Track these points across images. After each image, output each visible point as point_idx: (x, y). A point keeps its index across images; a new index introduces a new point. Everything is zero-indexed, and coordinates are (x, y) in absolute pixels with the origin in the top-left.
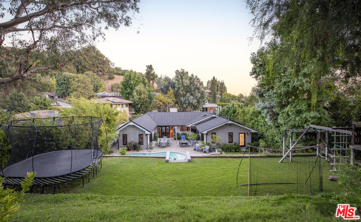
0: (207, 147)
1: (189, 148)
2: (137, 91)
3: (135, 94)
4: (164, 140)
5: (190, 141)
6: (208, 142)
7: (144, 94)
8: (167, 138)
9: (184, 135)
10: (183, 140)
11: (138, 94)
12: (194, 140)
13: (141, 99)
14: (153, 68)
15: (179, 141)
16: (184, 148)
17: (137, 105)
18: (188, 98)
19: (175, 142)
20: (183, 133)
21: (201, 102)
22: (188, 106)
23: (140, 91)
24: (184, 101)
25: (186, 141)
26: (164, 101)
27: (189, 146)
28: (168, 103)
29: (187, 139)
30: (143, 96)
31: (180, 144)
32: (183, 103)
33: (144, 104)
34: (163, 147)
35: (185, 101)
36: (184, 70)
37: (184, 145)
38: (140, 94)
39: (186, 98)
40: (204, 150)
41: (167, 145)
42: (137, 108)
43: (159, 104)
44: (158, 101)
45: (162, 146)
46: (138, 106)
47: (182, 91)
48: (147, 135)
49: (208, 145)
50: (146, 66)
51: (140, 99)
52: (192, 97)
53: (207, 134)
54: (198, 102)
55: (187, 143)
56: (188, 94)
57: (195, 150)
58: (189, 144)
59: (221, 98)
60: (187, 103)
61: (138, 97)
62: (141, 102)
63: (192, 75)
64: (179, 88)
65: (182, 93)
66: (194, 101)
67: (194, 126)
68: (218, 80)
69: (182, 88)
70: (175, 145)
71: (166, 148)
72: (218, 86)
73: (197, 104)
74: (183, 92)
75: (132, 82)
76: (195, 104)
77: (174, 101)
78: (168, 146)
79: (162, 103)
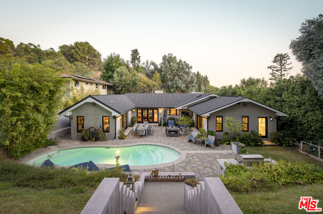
0: (212, 139)
1: (180, 138)
2: (118, 72)
3: (115, 75)
4: (143, 127)
5: (181, 127)
6: (210, 129)
7: (126, 76)
8: (148, 124)
9: (172, 120)
10: (170, 127)
11: (119, 76)
12: (186, 127)
13: (122, 81)
14: (139, 52)
15: (165, 127)
16: (173, 138)
17: (118, 87)
18: (176, 82)
19: (159, 128)
20: (171, 118)
21: (190, 87)
22: (176, 90)
23: (121, 72)
24: (171, 85)
25: (175, 128)
26: (149, 84)
27: (180, 135)
28: (153, 86)
29: (176, 125)
30: (124, 77)
31: (166, 131)
32: (170, 87)
33: (126, 86)
34: (141, 136)
35: (173, 85)
36: (171, 54)
37: (173, 133)
38: (122, 76)
39: (173, 83)
40: (206, 143)
41: (148, 133)
42: (118, 91)
43: (143, 86)
44: (141, 83)
45: (139, 134)
46: (118, 89)
47: (169, 75)
48: (115, 118)
49: (212, 135)
50: (132, 50)
51: (120, 81)
52: (180, 81)
53: (208, 118)
54: (187, 87)
55: (177, 131)
56: (177, 78)
57: (190, 141)
58: (181, 132)
59: (205, 90)
60: (175, 86)
61: (118, 79)
62: (121, 84)
63: (180, 60)
64: (166, 72)
65: (169, 77)
66: (182, 86)
67: (186, 108)
68: (201, 75)
69: (170, 72)
70: (160, 134)
71: (145, 137)
72: (202, 80)
73: (185, 88)
74: (171, 76)
75: (114, 65)
76: (183, 88)
77: (160, 85)
78: (149, 135)
79: (146, 85)
